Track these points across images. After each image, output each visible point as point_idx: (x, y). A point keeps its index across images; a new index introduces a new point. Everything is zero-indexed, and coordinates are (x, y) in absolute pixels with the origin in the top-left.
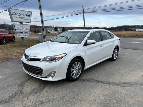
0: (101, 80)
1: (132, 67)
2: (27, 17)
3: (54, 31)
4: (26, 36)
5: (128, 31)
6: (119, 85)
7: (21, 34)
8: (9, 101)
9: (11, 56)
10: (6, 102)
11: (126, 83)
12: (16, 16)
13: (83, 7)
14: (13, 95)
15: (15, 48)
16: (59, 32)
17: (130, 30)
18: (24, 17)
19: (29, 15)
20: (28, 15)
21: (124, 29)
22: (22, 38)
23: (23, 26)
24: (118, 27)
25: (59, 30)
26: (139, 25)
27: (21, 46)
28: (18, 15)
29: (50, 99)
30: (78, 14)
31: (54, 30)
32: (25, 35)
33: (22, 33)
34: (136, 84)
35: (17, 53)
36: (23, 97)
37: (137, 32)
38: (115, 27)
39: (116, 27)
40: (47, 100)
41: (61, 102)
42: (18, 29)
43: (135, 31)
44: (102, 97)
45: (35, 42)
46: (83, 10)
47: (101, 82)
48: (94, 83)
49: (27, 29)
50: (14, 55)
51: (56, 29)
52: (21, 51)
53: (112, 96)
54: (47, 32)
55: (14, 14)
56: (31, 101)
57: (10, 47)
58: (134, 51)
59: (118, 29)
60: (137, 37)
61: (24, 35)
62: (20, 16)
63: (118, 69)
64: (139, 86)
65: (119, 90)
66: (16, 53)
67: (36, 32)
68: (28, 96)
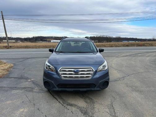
5: (44, 42)
17: (46, 41)
21: (39, 39)
24: (33, 37)
37: (52, 43)
38: (31, 37)
43: (50, 42)
59: (34, 40)
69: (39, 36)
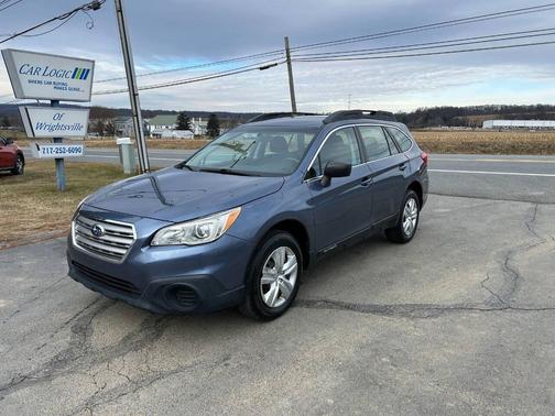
0: (348, 301)
1: (452, 258)
2: (77, 82)
3: (178, 129)
4: (72, 154)
5: (456, 128)
6: (403, 314)
7: (55, 146)
8: (48, 377)
9: (24, 229)
10: (38, 381)
11: (428, 307)
12: (35, 77)
13: (286, 38)
14: (57, 357)
15: (30, 199)
16: (197, 133)
17: (463, 124)
18: (63, 80)
19: (85, 74)
20: (79, 74)
22: (58, 160)
23: (60, 116)
24: (418, 112)
25: (198, 127)
26: (492, 107)
27: (53, 191)
28: (41, 73)
29: (184, 364)
30: (267, 67)
31: (175, 126)
32: (70, 151)
33: (57, 140)
34: (459, 308)
35: (45, 217)
36: (94, 362)
37: (488, 130)
39: (412, 114)
40: (172, 368)
41: (219, 370)
42: (40, 126)
43: (481, 126)
44: (349, 352)
45: (107, 174)
46: (288, 50)
47: (348, 307)
48: (327, 311)
49: (78, 127)
50: (35, 226)
51: (183, 121)
52: (59, 210)
53: (381, 345)
54: (147, 133)
55: (26, 69)
56: (122, 372)
57: (11, 196)
58: (465, 203)
59: (418, 121)
60: (484, 152)
61: (67, 147)
62: (48, 79)
63: (408, 265)
64: (464, 316)
65: (403, 329)
66: (41, 217)
67: (102, 135)
68: (109, 360)
69: (439, 106)
